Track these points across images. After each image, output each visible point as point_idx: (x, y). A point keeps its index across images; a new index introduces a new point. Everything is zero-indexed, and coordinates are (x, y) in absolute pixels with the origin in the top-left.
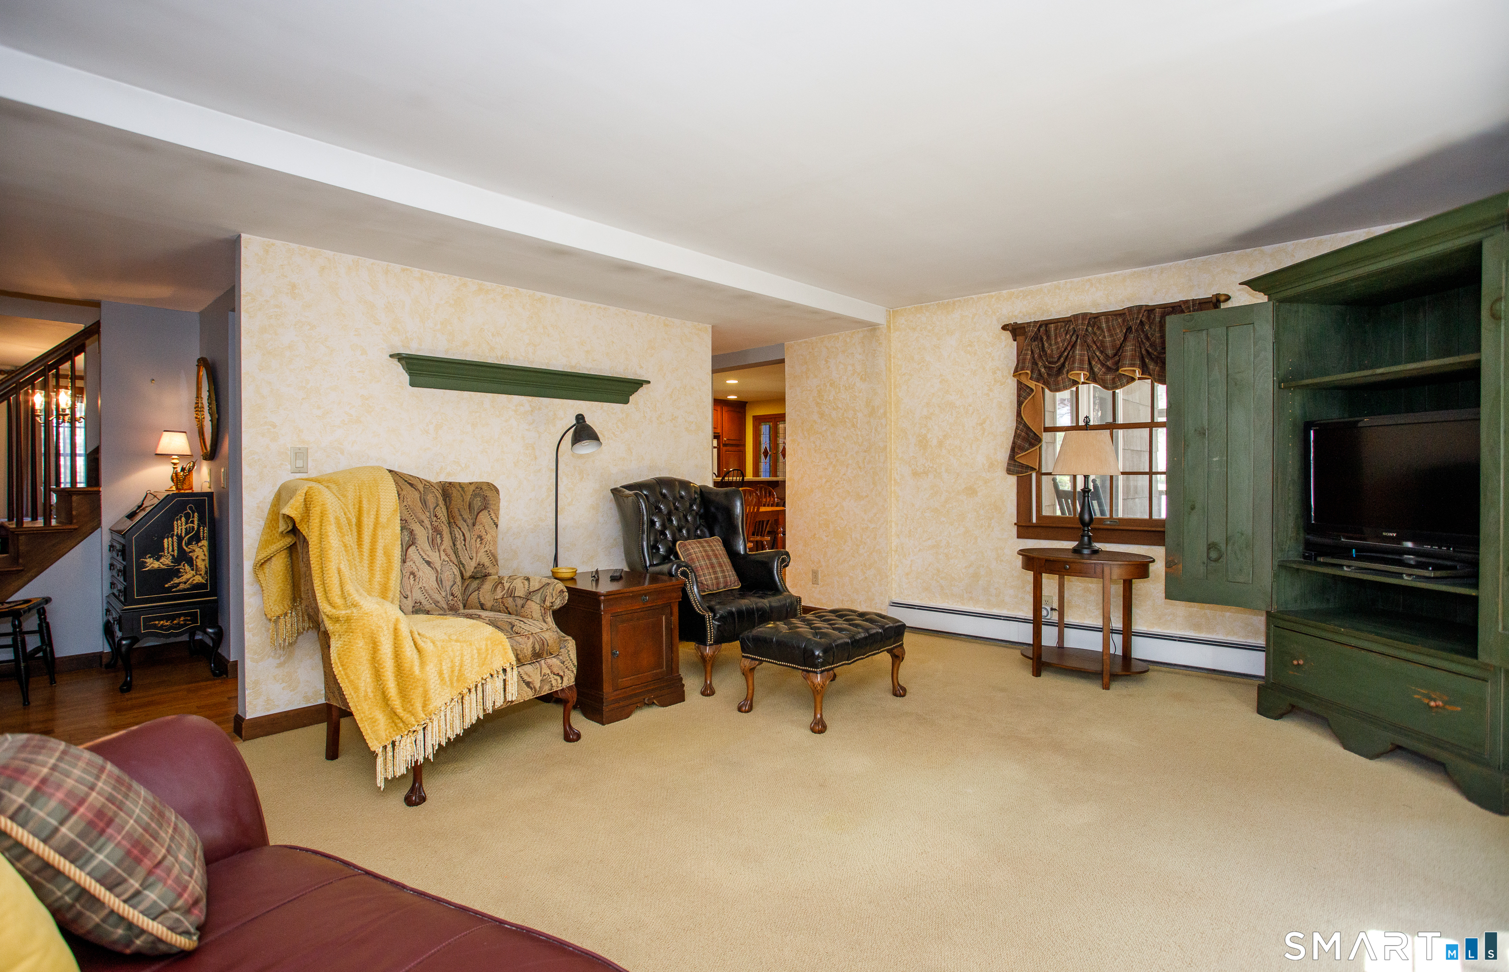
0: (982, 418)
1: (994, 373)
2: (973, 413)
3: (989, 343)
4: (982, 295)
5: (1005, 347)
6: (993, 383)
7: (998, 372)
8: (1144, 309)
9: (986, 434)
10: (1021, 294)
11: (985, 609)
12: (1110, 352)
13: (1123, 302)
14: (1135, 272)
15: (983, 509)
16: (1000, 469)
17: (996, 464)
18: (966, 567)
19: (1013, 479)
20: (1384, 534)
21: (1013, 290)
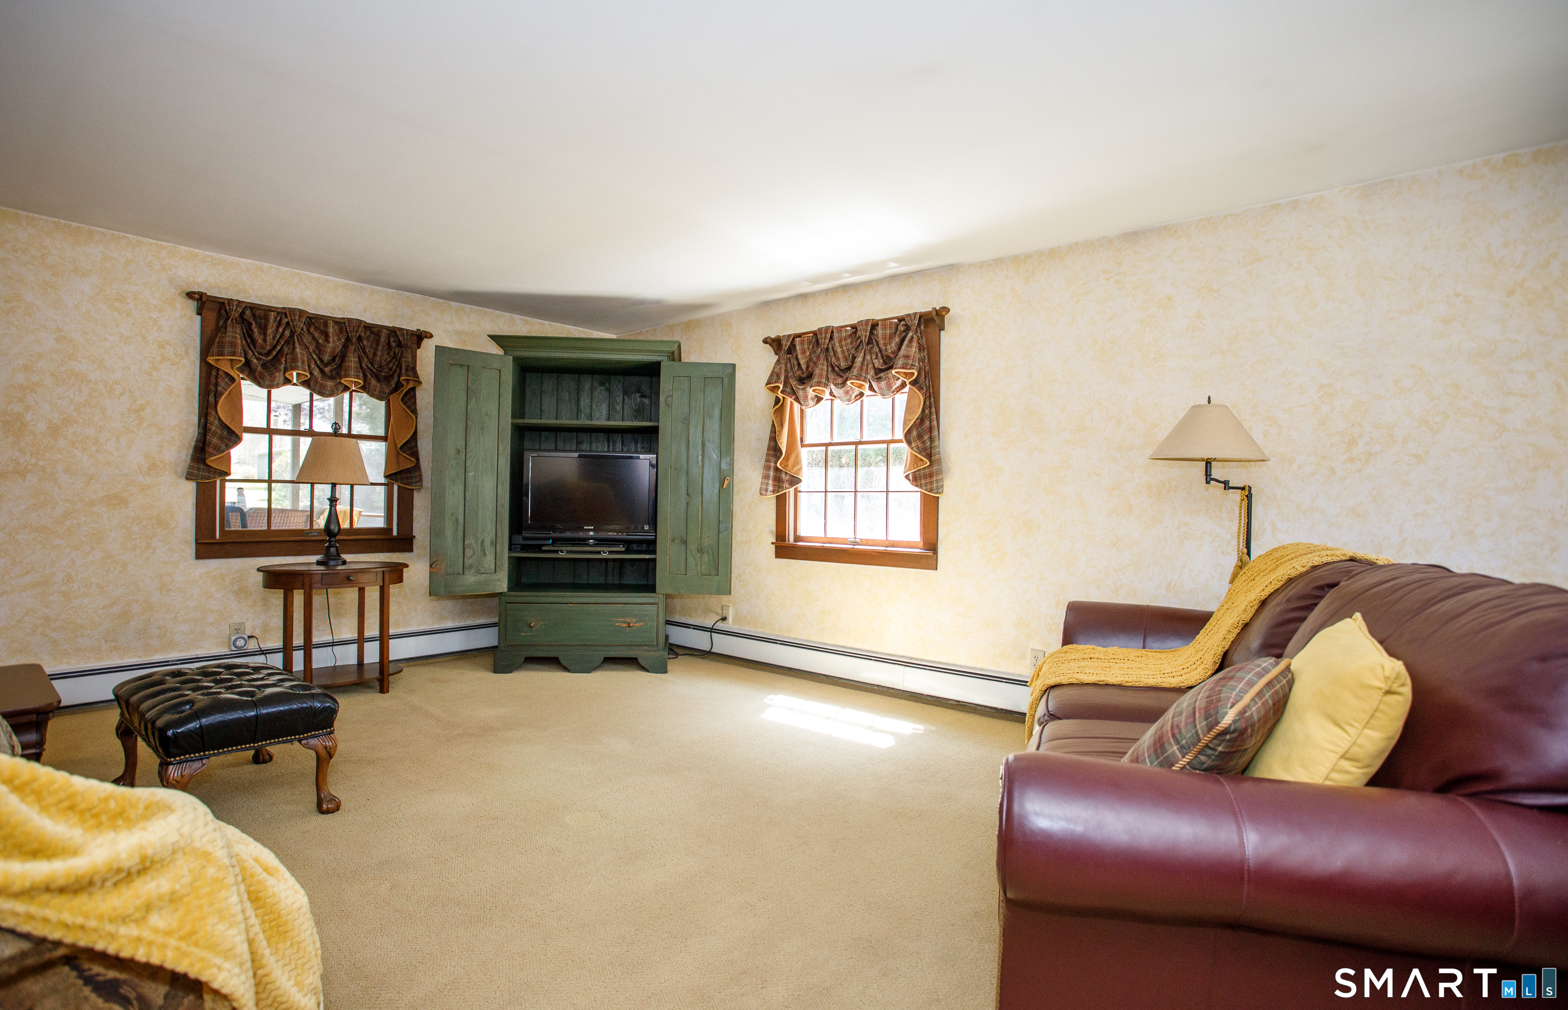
0: (138, 402)
1: (161, 347)
2: (122, 394)
3: (154, 306)
4: (145, 240)
5: (181, 317)
6: (158, 359)
7: (168, 347)
8: (363, 324)
9: (145, 425)
10: (209, 260)
11: (140, 657)
12: (326, 358)
13: (334, 309)
14: (347, 284)
15: (137, 525)
16: (167, 473)
17: (162, 465)
18: (104, 607)
19: (191, 487)
20: (585, 528)
21: (196, 251)
